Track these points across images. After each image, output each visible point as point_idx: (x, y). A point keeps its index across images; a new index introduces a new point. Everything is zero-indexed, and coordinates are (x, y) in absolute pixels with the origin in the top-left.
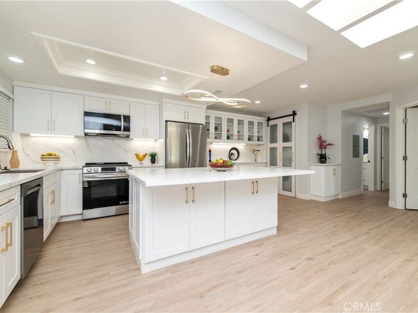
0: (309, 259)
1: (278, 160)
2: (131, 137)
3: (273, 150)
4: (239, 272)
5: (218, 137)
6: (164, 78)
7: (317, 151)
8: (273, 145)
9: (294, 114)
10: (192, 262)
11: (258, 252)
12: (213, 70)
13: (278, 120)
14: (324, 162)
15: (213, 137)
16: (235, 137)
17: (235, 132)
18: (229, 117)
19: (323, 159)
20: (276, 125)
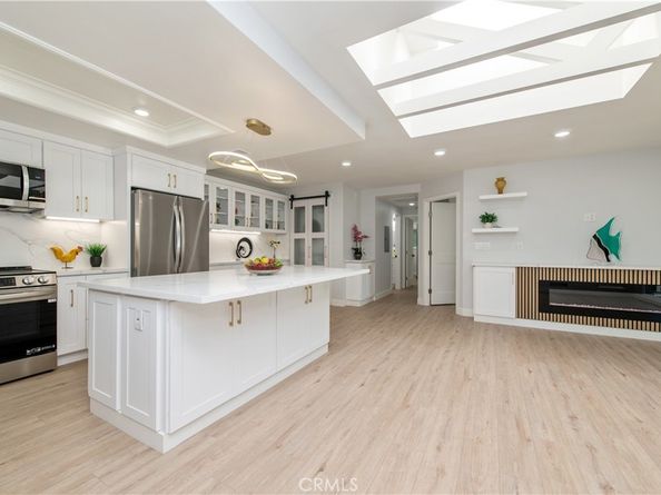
0: (373, 371)
1: (306, 257)
2: (45, 213)
3: (298, 242)
4: (308, 406)
5: (222, 221)
6: (142, 113)
7: (351, 244)
8: (299, 236)
9: (327, 195)
10: (239, 413)
11: (317, 378)
12: (250, 126)
13: (306, 201)
14: (359, 258)
15: (214, 221)
16: (248, 222)
17: (248, 215)
18: (239, 190)
19: (358, 254)
20: (304, 208)
